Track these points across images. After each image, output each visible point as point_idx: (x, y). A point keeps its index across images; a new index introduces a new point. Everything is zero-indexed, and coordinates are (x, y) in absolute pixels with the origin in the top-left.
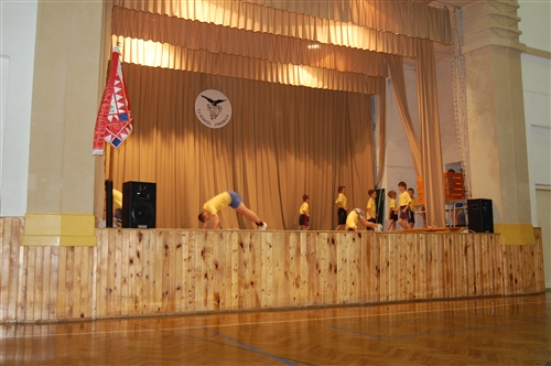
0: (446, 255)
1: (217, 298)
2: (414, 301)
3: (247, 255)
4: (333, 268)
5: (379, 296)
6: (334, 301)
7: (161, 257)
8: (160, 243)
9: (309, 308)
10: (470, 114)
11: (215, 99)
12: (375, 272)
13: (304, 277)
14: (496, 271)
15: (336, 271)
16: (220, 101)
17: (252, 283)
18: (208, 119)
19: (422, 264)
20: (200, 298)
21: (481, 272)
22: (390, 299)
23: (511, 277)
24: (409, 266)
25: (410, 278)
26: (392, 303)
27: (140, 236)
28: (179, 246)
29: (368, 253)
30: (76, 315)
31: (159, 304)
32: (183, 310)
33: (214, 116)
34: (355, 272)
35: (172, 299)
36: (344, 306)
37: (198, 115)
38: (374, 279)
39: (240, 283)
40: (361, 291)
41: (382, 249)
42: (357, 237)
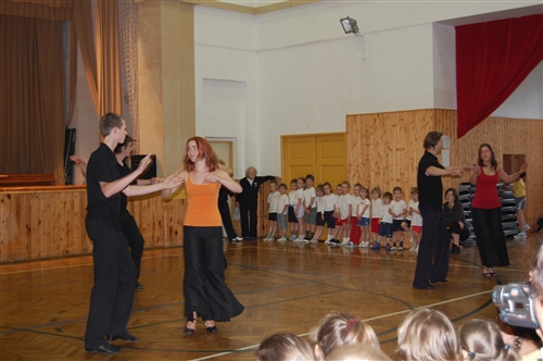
2: (67, 255)
5: (30, 253)
10: (141, 66)
12: (25, 230)
14: (157, 224)
19: (76, 221)
22: (42, 255)
23: (171, 230)
24: (63, 223)
25: (63, 235)
26: (44, 259)
29: (18, 213)
34: (4, 231)
38: (24, 238)
40: (10, 249)
41: (34, 209)
42: (6, 199)
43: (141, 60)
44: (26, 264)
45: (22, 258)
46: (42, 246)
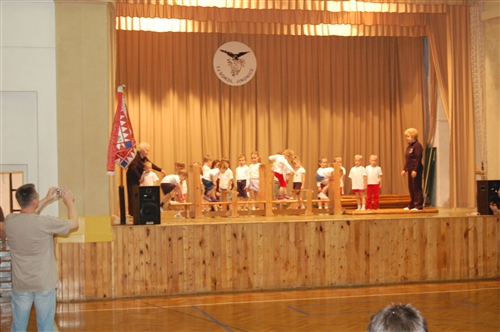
0: (443, 238)
1: (215, 281)
2: (406, 282)
3: (240, 244)
4: (321, 254)
5: (368, 278)
6: (322, 283)
7: (165, 247)
8: (164, 237)
9: (297, 289)
10: (489, 87)
11: (236, 52)
12: (364, 256)
13: (293, 262)
15: (324, 256)
16: (242, 54)
17: (245, 268)
18: (229, 76)
19: (415, 248)
20: (199, 281)
21: (484, 255)
22: (380, 281)
24: (401, 251)
25: (402, 261)
26: (382, 285)
27: (148, 231)
28: (180, 238)
29: (357, 239)
30: (100, 296)
31: (165, 287)
32: (186, 291)
33: (235, 72)
34: (344, 257)
35: (176, 282)
36: (332, 287)
37: (217, 73)
38: (363, 264)
39: (233, 269)
40: (349, 274)
41: (372, 235)
42: (345, 225)
43: (489, 80)
44: (364, 289)
45: (360, 284)
46: (380, 271)
